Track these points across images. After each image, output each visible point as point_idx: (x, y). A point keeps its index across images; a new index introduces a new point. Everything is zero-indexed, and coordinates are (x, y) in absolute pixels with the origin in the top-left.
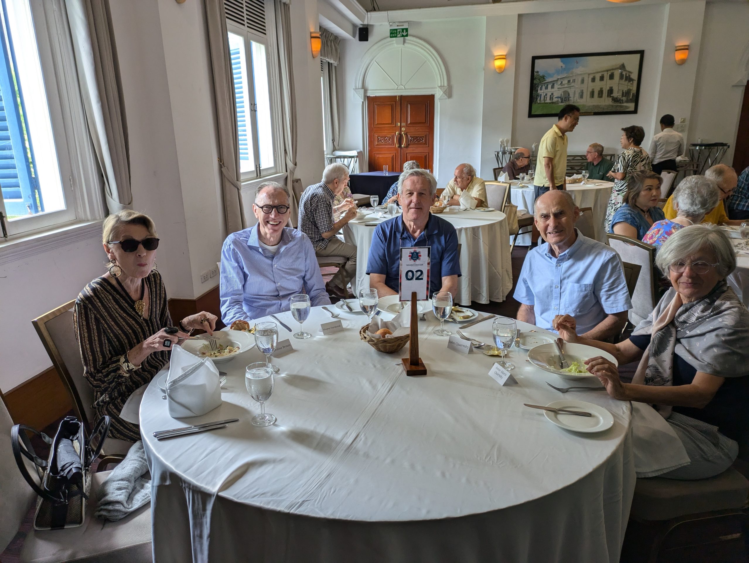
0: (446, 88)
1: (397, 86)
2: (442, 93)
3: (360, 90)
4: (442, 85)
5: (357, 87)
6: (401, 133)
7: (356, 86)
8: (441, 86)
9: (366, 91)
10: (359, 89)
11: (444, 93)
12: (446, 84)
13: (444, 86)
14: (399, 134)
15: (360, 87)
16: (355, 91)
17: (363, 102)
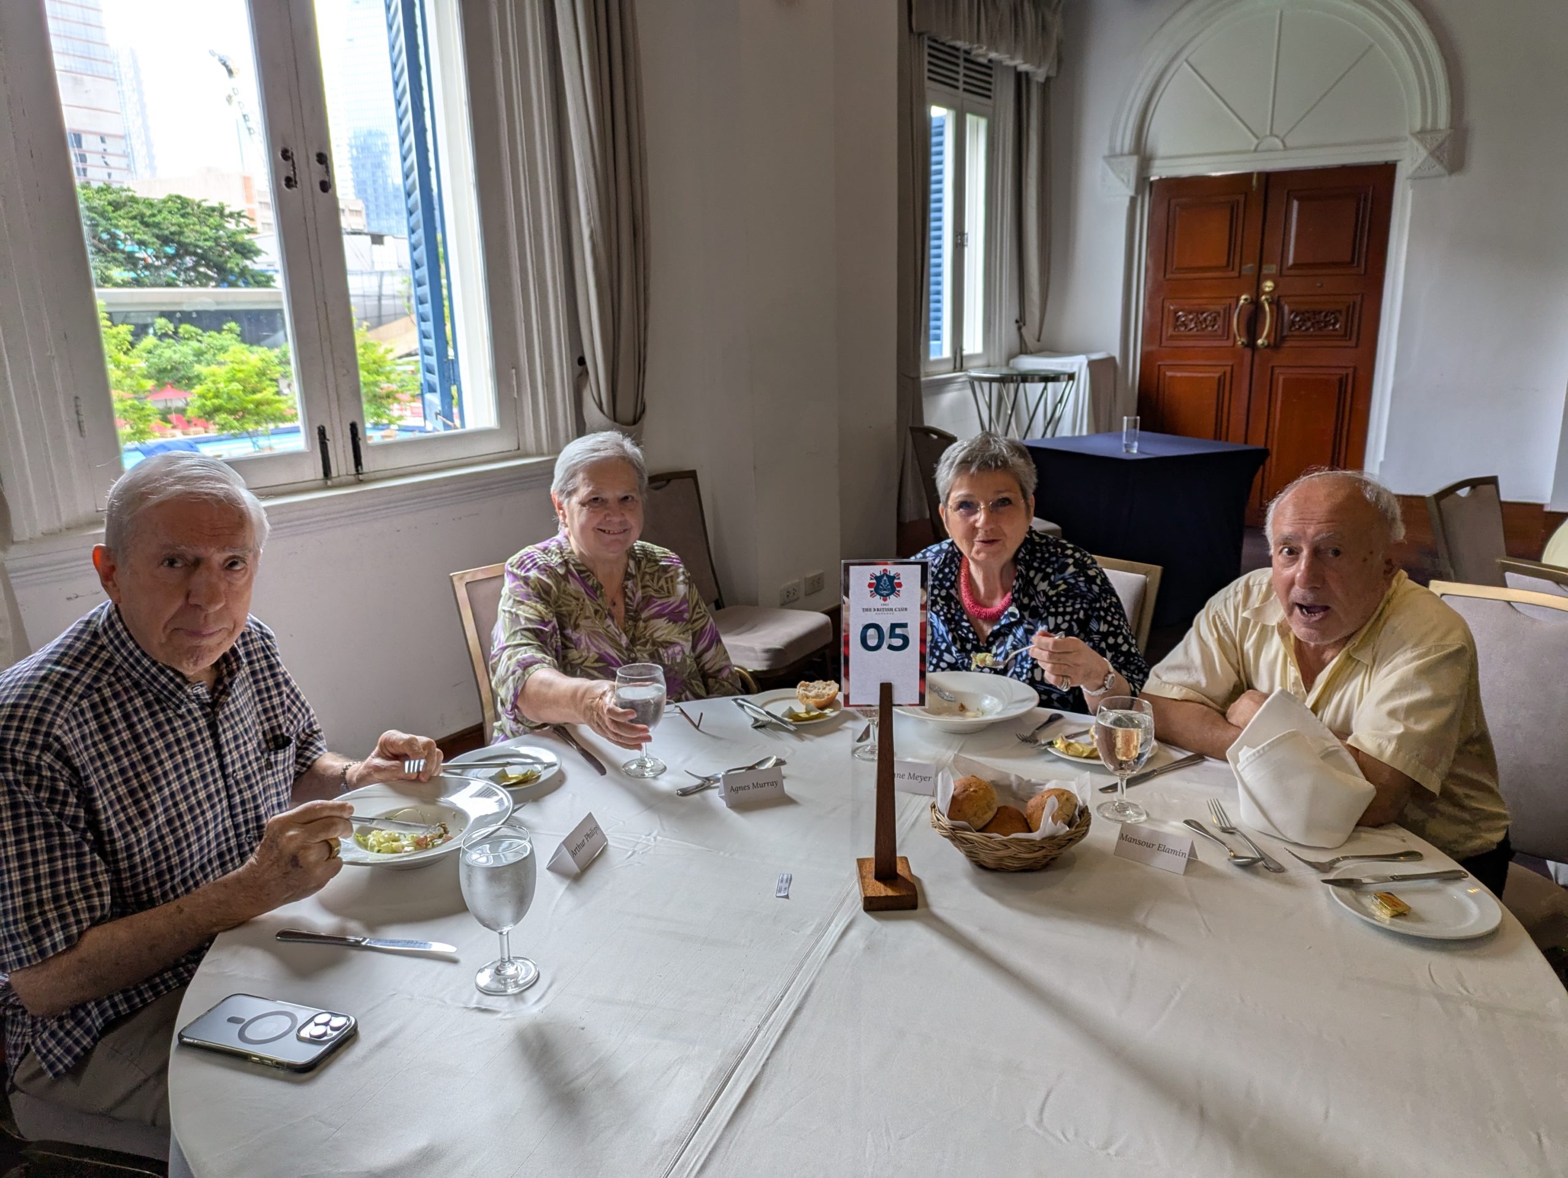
0: (1440, 137)
1: (1256, 141)
2: (1424, 153)
3: (1124, 159)
4: (1429, 126)
5: (1118, 150)
6: (1258, 296)
7: (1112, 148)
8: (1423, 131)
9: (1145, 162)
10: (1122, 155)
11: (1432, 153)
12: (1443, 122)
13: (1435, 130)
14: (1252, 302)
15: (1126, 150)
16: (1110, 164)
17: (1133, 201)
